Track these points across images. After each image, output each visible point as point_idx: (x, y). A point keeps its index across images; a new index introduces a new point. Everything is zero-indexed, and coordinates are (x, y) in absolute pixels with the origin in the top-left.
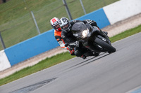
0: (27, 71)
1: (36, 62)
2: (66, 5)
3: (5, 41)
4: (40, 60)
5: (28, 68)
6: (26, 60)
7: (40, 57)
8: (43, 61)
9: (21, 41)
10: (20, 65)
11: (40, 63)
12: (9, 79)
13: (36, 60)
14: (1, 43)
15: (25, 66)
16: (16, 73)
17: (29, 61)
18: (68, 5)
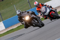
0: (12, 30)
1: (16, 27)
2: (29, 2)
3: (3, 18)
4: (18, 26)
5: (13, 29)
6: (12, 26)
7: (18, 24)
8: (19, 26)
9: (9, 18)
10: (9, 28)
11: (18, 27)
12: (5, 34)
13: (16, 26)
14: (1, 19)
15: (12, 29)
16: (8, 31)
17: (13, 26)
18: (30, 2)
